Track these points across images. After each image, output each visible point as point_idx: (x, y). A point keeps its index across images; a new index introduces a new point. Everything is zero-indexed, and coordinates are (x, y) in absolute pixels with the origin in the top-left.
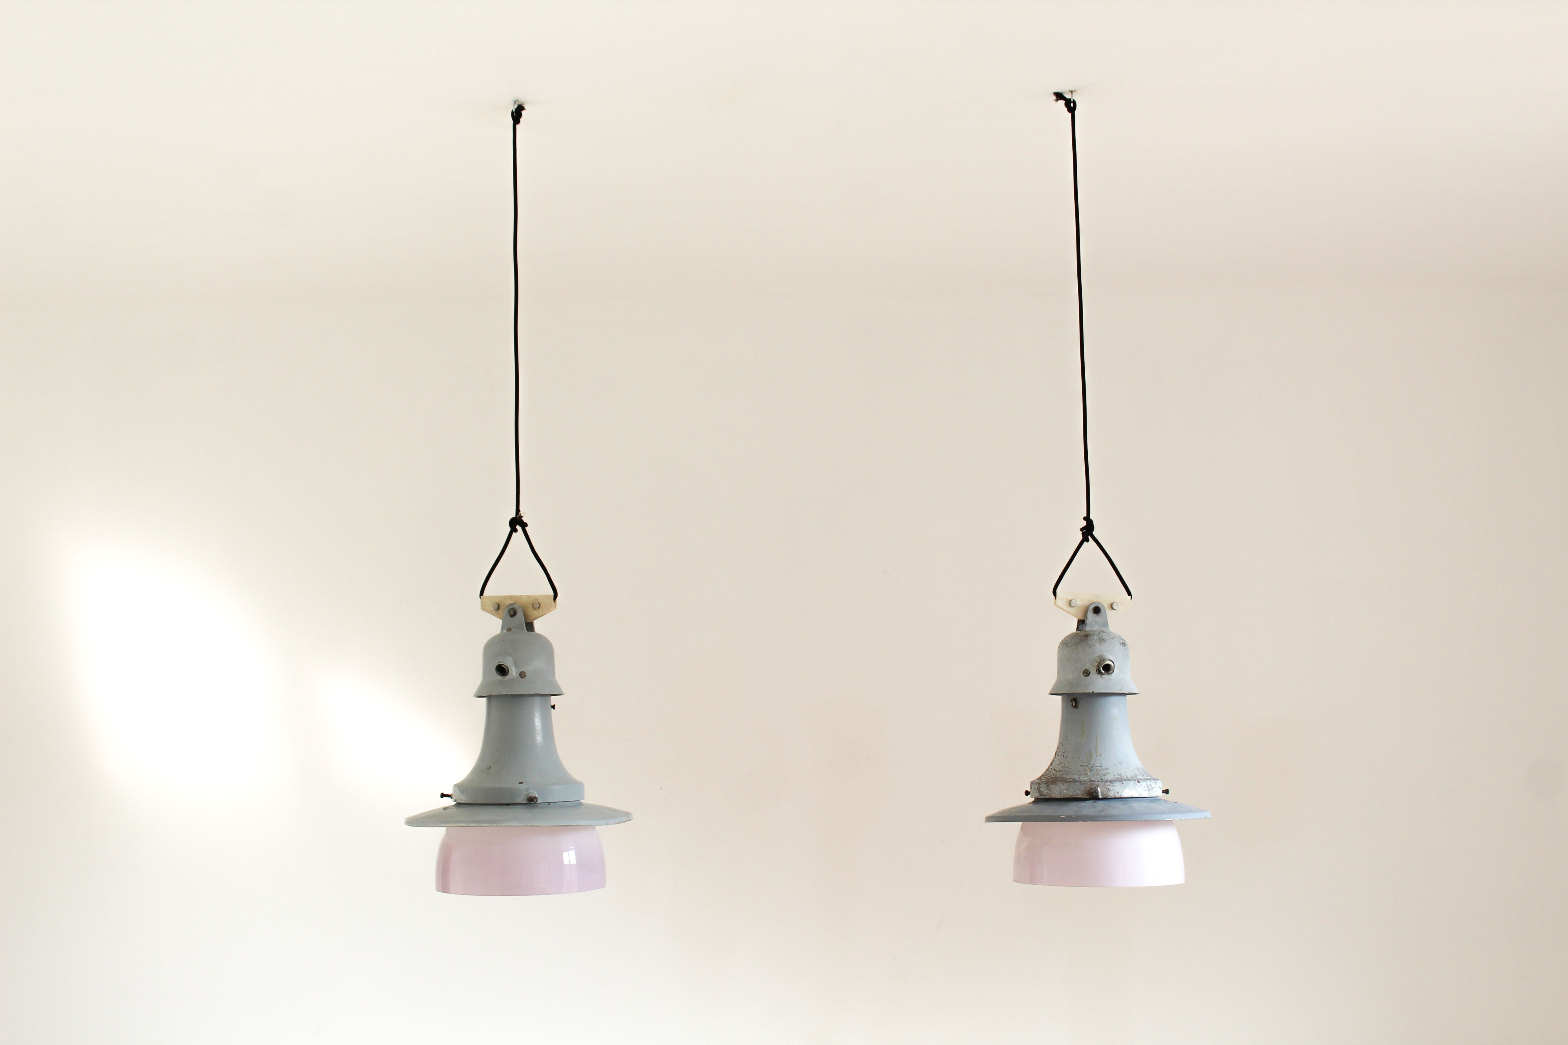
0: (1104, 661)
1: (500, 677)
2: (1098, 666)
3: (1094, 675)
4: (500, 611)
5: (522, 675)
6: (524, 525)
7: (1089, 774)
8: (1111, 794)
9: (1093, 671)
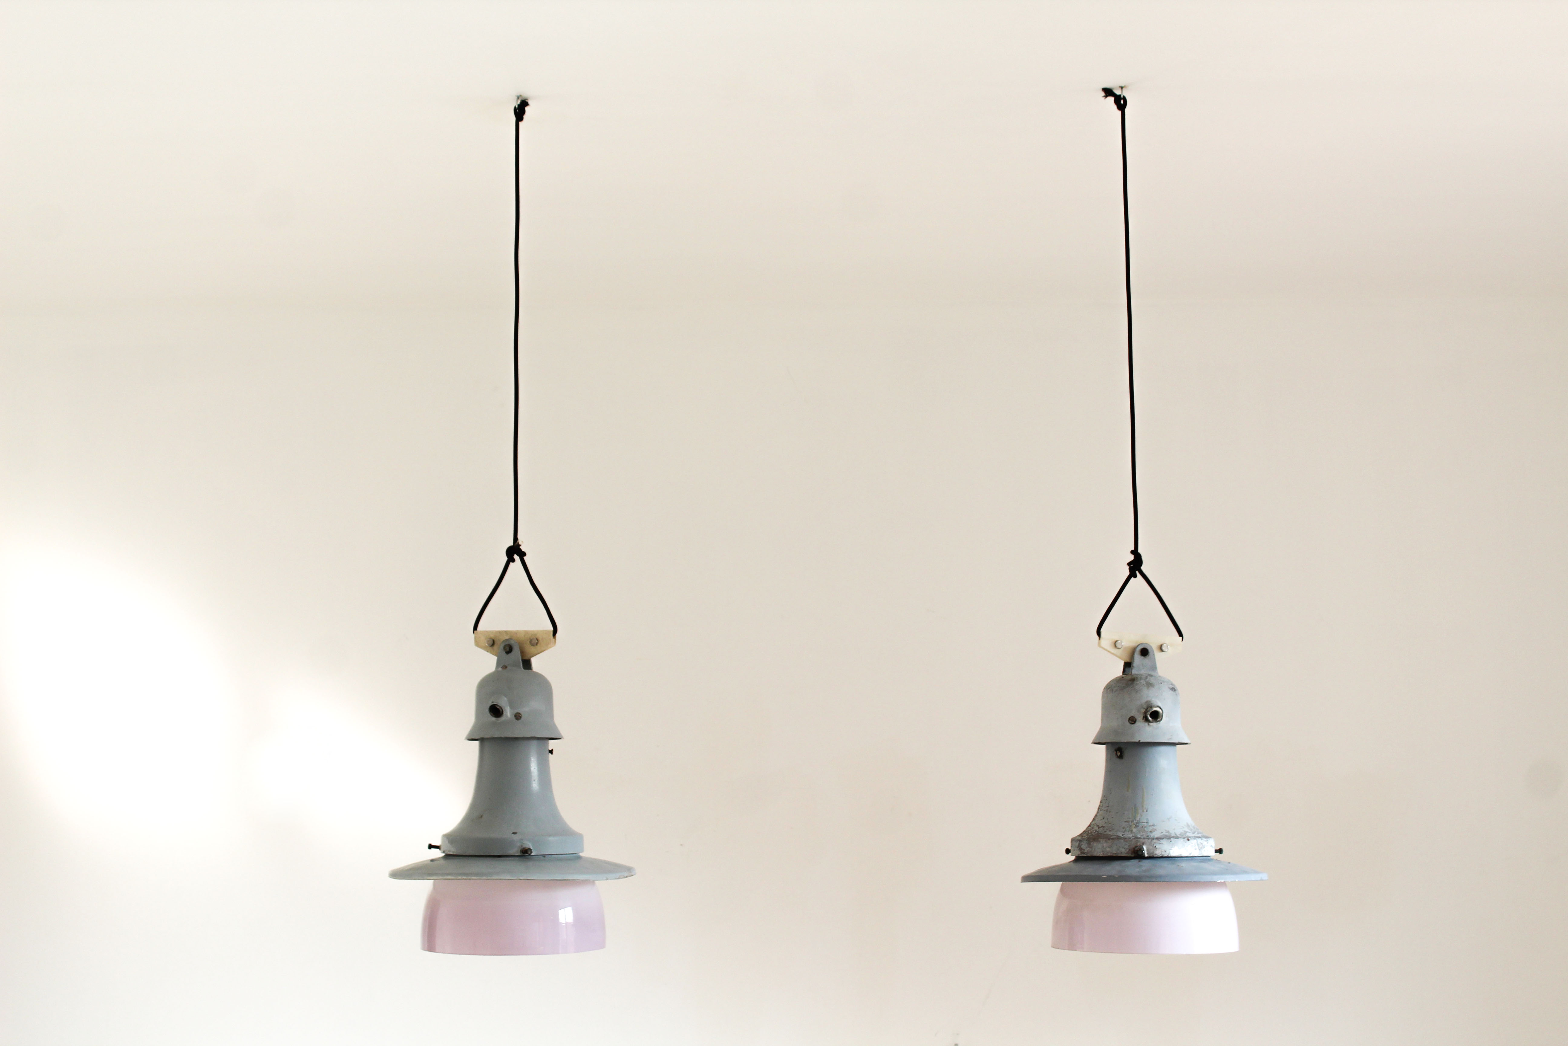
0: (1151, 707)
1: (494, 719)
2: (1145, 713)
3: (1140, 723)
4: (495, 647)
5: (518, 716)
6: (522, 555)
7: (1134, 830)
8: (1158, 853)
9: (1140, 718)
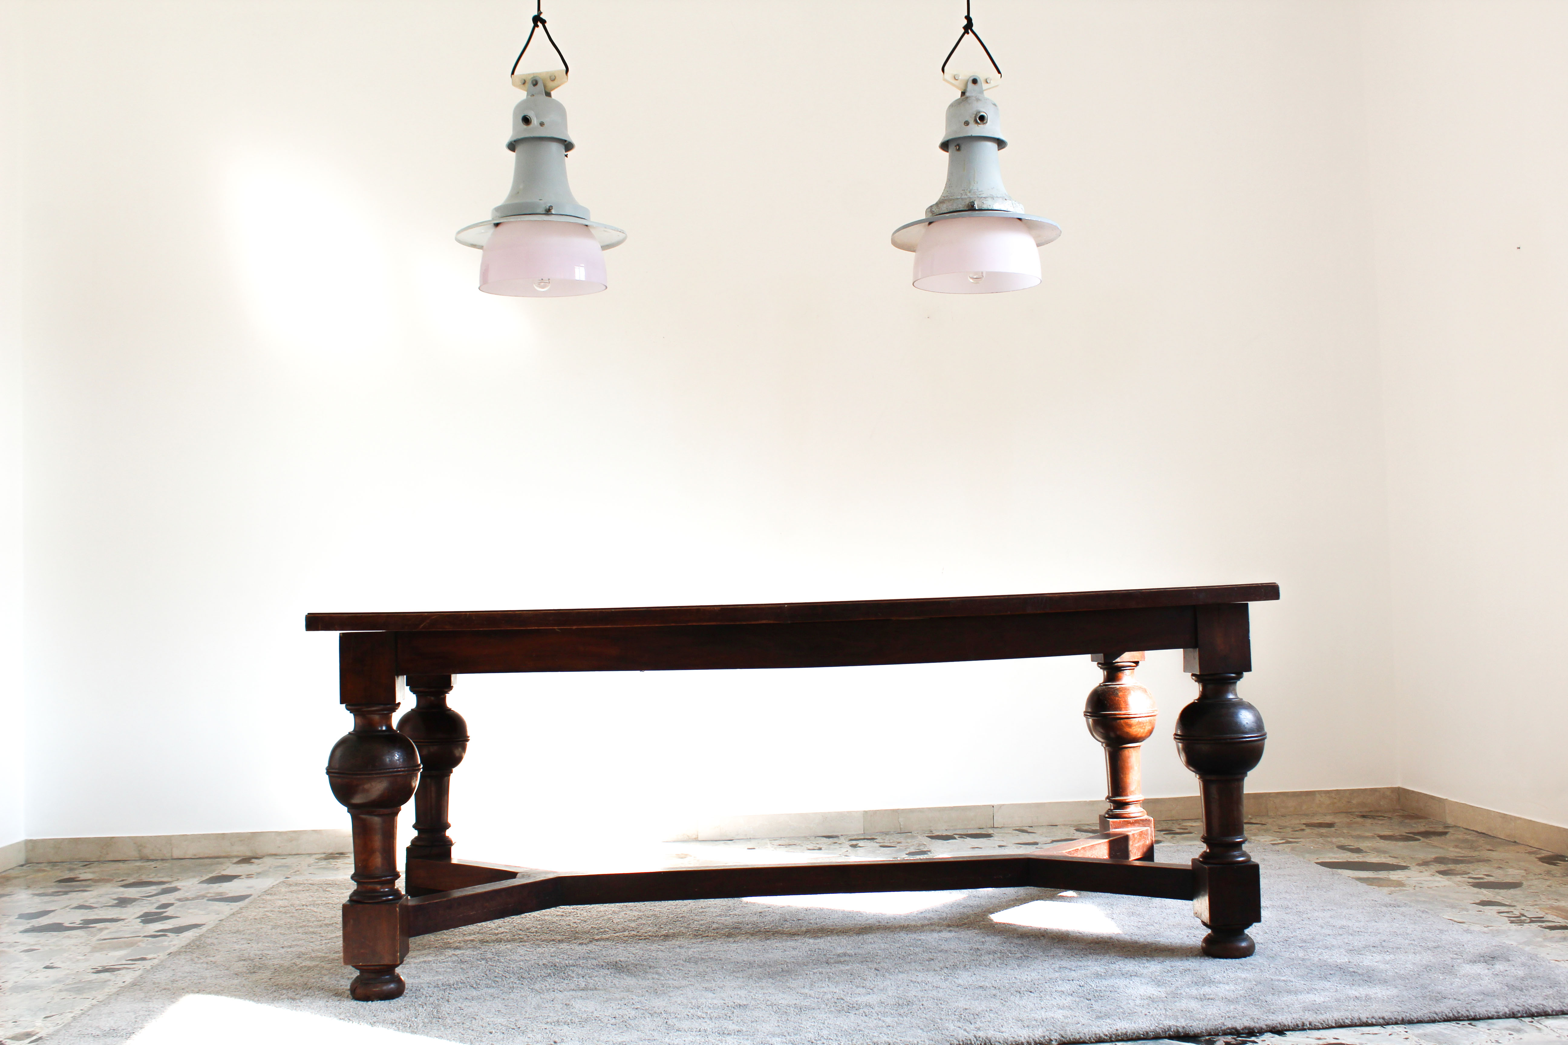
0: (979, 112)
1: (525, 127)
2: (975, 117)
3: (972, 124)
4: (527, 84)
5: (542, 124)
6: (543, 22)
7: (969, 194)
8: (985, 207)
9: (972, 122)
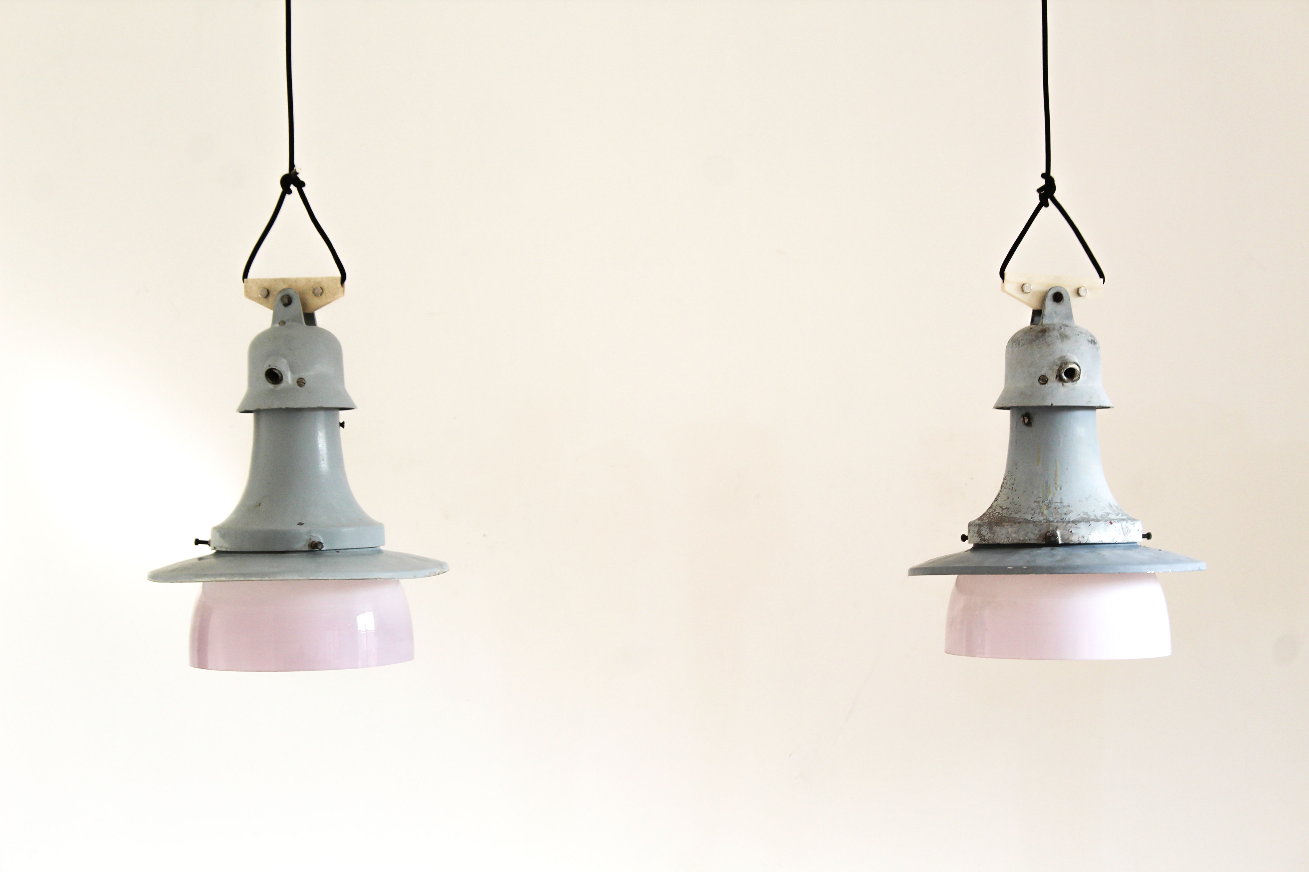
0: (1066, 364)
1: (271, 386)
2: (1059, 371)
3: (1053, 383)
4: (271, 298)
5: (301, 382)
6: (300, 185)
7: (1046, 512)
8: (1075, 539)
9: (1052, 377)
